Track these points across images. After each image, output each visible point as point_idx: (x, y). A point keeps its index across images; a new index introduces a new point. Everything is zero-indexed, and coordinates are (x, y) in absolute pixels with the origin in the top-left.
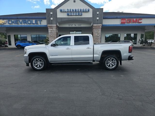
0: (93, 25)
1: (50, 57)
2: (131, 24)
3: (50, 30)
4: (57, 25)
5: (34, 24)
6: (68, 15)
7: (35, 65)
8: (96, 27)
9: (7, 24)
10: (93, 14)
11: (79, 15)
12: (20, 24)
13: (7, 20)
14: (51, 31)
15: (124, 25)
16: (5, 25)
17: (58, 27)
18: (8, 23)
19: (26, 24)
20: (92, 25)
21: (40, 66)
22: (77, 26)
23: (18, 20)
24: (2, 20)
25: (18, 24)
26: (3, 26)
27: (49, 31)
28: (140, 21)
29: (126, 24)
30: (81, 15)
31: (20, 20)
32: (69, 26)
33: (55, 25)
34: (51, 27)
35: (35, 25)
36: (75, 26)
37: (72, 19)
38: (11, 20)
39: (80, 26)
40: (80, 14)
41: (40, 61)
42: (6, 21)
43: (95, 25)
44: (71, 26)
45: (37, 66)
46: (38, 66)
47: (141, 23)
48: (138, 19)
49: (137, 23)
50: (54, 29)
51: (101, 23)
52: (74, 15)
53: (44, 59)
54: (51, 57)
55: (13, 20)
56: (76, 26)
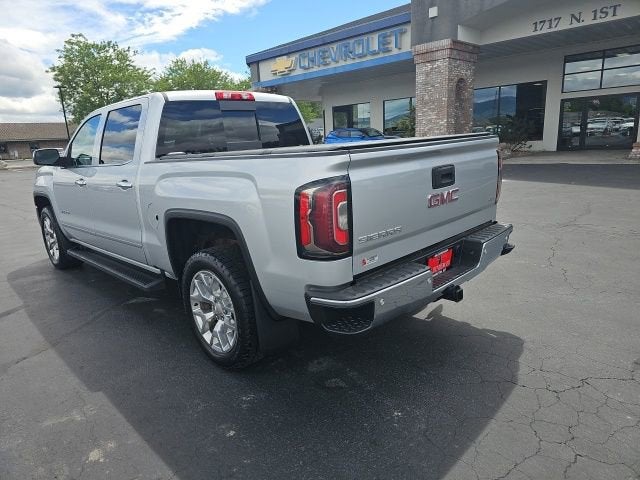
3: (421, 71)
4: (455, 42)
5: (374, 53)
9: (299, 72)
12: (333, 65)
13: (297, 55)
14: (427, 75)
16: (293, 74)
17: (474, 46)
18: (301, 67)
19: (349, 62)
22: (588, 20)
23: (325, 47)
24: (285, 57)
25: (327, 64)
26: (288, 81)
27: (420, 78)
31: (330, 46)
32: (538, 33)
33: (446, 42)
34: (429, 57)
35: (381, 55)
36: (576, 25)
38: (306, 52)
39: (610, 18)
42: (294, 58)
44: (545, 30)
50: (442, 64)
55: (311, 53)
56: (578, 21)
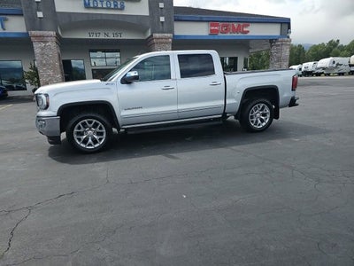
0: (152, 36)
1: (122, 114)
2: (229, 35)
3: (37, 47)
4: (57, 34)
6: (87, 6)
7: (79, 140)
8: (159, 41)
10: (150, 8)
11: (116, 8)
14: (42, 49)
15: (216, 38)
17: (60, 38)
20: (150, 34)
21: (95, 141)
22: (112, 37)
28: (245, 29)
29: (221, 36)
30: (122, 8)
32: (91, 38)
33: (53, 33)
34: (41, 39)
36: (107, 37)
37: (99, 18)
39: (119, 38)
40: (119, 6)
41: (95, 126)
43: (157, 35)
44: (94, 37)
45: (85, 141)
46: (90, 141)
47: (248, 34)
48: (241, 24)
49: (240, 34)
50: (52, 44)
51: (171, 31)
52: (102, 8)
53: (105, 121)
54: (124, 113)
